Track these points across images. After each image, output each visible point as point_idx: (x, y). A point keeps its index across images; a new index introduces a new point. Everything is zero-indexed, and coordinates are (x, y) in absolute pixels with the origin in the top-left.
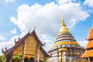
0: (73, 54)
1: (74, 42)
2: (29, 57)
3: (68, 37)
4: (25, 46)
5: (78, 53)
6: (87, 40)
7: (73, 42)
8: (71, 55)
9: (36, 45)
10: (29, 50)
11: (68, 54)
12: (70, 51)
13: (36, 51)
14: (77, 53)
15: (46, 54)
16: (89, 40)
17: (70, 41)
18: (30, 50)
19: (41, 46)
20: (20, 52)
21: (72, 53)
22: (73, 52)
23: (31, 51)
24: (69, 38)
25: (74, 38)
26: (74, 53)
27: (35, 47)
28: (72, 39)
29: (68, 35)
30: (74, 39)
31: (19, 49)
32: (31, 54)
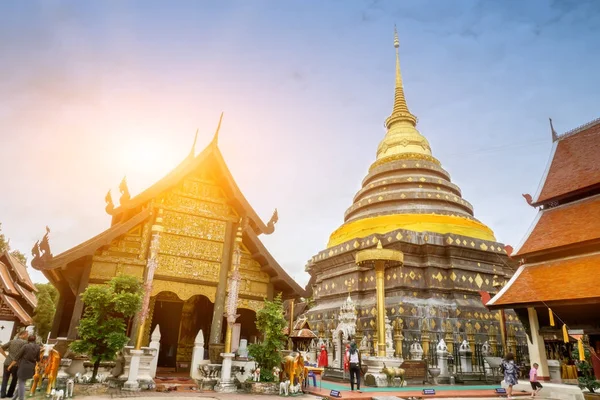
0: (448, 282)
1: (456, 214)
2: (185, 293)
3: (426, 184)
4: (155, 232)
5: (479, 280)
6: (535, 205)
7: (451, 213)
8: (435, 290)
9: (223, 226)
10: (183, 257)
11: (416, 280)
12: (429, 264)
13: (225, 263)
14: (471, 280)
15: (280, 278)
16: (547, 207)
17: (430, 212)
18: (191, 258)
19: (251, 232)
20: (132, 265)
21: (439, 277)
22: (448, 271)
23: (195, 263)
24: (429, 193)
25: (458, 193)
26: (454, 277)
27: (221, 237)
28: (448, 196)
29: (423, 178)
30: (456, 199)
31: (124, 250)
32: (195, 275)
